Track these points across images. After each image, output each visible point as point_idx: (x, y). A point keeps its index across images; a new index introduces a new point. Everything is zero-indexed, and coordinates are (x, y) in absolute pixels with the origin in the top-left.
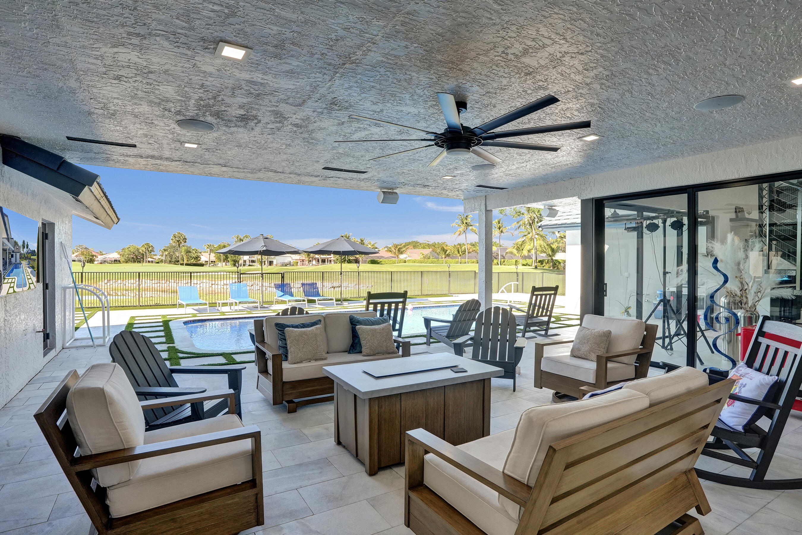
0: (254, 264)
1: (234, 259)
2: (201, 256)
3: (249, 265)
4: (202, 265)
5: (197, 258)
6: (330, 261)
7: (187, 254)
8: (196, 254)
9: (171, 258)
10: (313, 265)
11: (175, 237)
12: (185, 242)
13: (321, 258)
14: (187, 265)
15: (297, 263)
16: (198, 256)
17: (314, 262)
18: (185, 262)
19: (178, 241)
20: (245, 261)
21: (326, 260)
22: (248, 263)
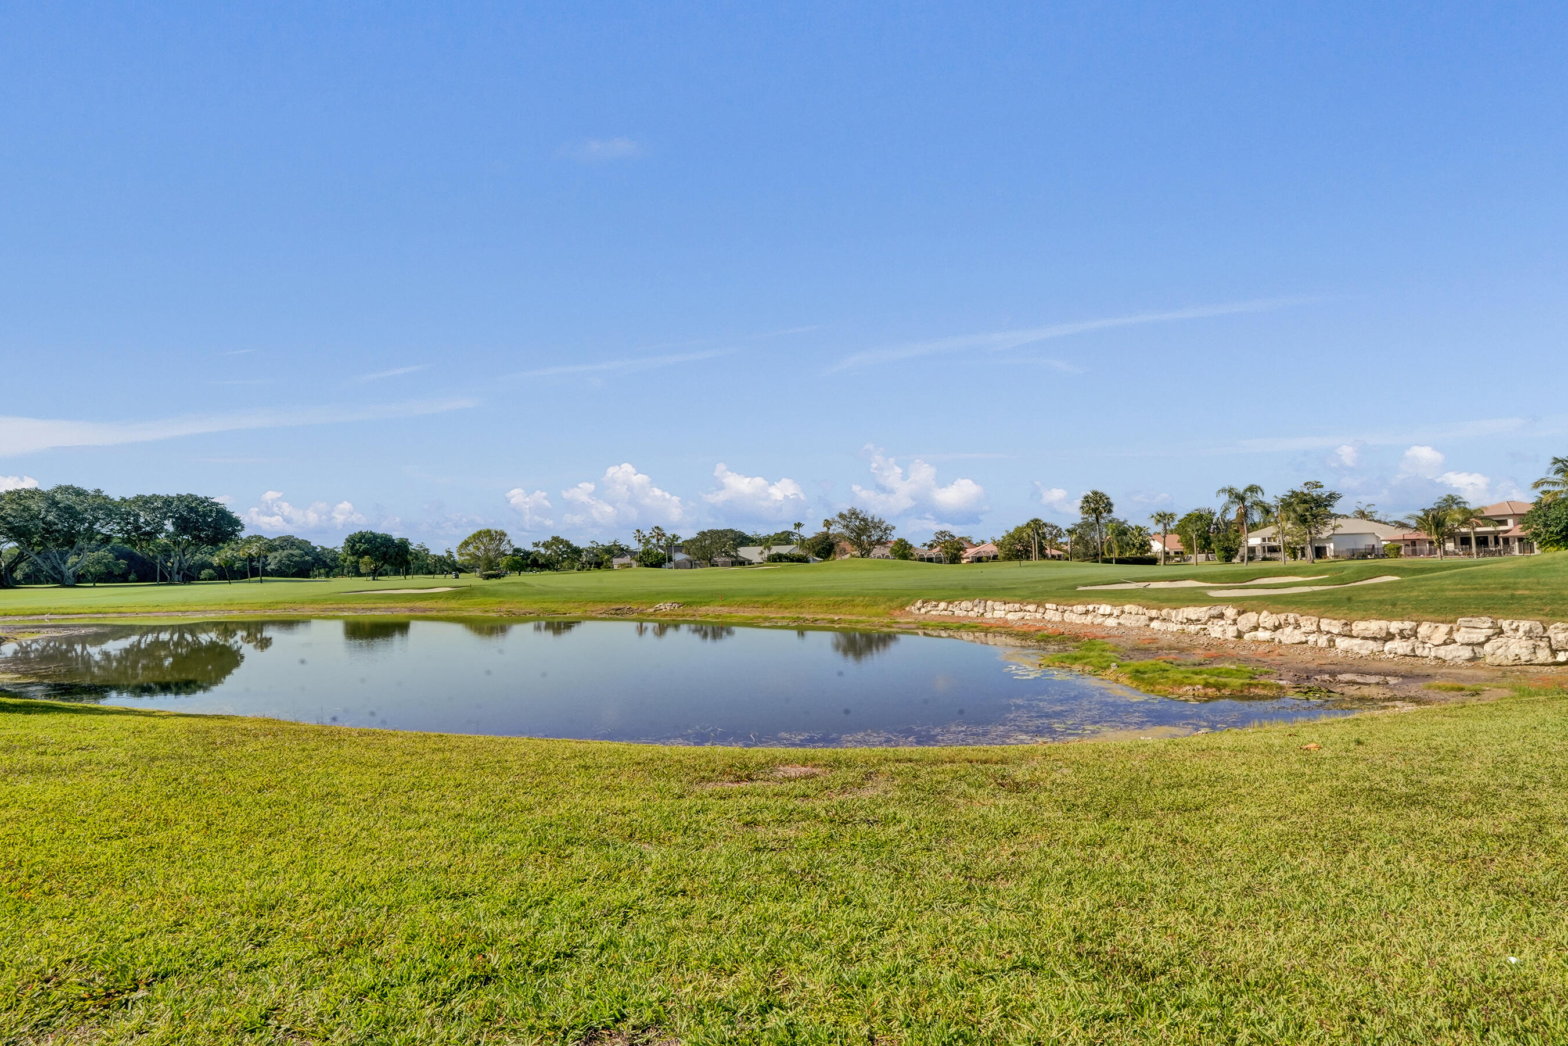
0: (1274, 555)
1: (1226, 545)
2: (1152, 542)
3: (1264, 559)
4: (1153, 561)
5: (1144, 546)
6: (1506, 541)
7: (1119, 538)
8: (1141, 538)
9: (1087, 548)
10: (1446, 553)
11: (1088, 502)
12: (1110, 511)
13: (1475, 533)
14: (1119, 561)
15: (1399, 549)
16: (1145, 543)
17: (1450, 546)
18: (1116, 555)
19: (1095, 510)
20: (1252, 550)
21: (1491, 539)
22: (1259, 553)
